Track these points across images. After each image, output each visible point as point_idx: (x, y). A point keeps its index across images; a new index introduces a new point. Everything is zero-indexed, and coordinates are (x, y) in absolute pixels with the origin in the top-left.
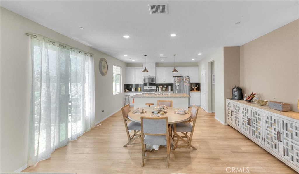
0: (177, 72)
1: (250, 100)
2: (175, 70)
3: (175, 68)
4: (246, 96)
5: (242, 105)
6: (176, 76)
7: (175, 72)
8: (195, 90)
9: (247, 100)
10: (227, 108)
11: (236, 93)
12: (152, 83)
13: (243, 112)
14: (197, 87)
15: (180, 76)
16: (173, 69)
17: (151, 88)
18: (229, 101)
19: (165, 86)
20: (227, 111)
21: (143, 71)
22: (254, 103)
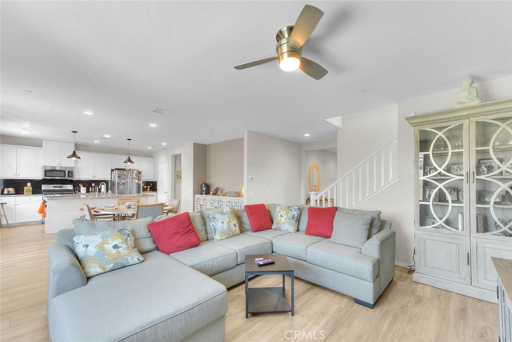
0: (133, 163)
1: (215, 194)
2: (129, 160)
3: (129, 157)
4: (212, 190)
5: (210, 197)
6: (117, 169)
7: (129, 163)
8: (148, 189)
9: (213, 194)
10: (196, 204)
11: (204, 189)
12: (67, 177)
13: (211, 203)
14: (152, 186)
15: (125, 170)
16: (125, 158)
17: (62, 187)
18: (197, 196)
19: (93, 185)
20: (195, 206)
21: (69, 157)
22: (219, 195)
